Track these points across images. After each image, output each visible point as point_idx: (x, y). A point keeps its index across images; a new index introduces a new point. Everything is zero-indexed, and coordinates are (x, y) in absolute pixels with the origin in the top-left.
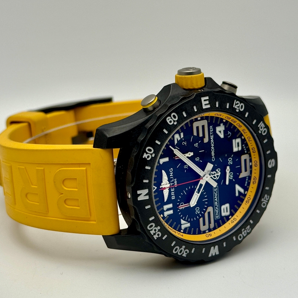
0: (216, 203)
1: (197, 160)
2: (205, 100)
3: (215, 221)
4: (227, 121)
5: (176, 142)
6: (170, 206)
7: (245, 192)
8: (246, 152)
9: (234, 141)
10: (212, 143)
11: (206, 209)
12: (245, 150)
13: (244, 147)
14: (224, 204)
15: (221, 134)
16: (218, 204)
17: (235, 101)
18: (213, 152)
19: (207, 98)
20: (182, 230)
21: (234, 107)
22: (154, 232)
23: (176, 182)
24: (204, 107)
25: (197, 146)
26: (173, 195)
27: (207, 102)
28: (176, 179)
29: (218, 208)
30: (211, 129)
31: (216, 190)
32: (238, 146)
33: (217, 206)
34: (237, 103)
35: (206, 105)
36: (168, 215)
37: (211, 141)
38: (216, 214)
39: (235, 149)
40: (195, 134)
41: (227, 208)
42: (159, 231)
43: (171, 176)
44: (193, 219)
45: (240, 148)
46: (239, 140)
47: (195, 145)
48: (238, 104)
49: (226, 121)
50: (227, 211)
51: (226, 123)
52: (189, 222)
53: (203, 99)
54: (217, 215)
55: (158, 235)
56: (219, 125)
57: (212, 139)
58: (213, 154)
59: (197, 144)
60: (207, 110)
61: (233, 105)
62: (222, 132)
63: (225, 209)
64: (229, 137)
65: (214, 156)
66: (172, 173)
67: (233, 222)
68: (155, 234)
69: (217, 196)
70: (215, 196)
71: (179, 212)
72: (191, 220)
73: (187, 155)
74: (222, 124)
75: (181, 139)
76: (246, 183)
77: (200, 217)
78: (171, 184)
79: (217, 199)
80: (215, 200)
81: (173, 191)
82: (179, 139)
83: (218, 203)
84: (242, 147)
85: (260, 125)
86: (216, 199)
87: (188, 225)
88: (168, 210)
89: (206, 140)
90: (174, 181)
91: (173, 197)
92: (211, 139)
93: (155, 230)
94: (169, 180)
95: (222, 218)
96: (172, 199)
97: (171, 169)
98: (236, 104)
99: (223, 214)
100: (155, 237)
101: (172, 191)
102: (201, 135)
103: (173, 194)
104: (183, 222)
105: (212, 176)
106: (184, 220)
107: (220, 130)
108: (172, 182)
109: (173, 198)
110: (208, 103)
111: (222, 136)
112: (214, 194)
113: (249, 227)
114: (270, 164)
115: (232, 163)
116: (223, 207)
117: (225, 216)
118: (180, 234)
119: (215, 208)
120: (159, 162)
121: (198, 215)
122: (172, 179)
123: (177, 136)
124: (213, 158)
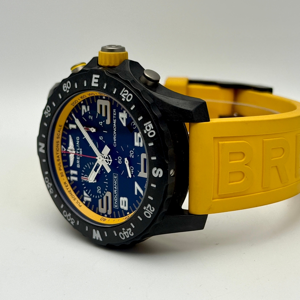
0: (115, 191)
2: (96, 78)
3: (113, 209)
5: (83, 113)
6: (75, 172)
9: (135, 134)
10: (115, 127)
11: (106, 192)
14: (123, 197)
15: (124, 122)
16: (117, 193)
17: (124, 89)
19: (98, 76)
20: (84, 201)
21: (121, 94)
23: (81, 152)
24: (93, 84)
25: (101, 125)
26: (78, 164)
28: (81, 149)
29: (117, 197)
30: (114, 113)
31: (115, 178)
32: (140, 141)
33: (116, 195)
34: (125, 91)
35: (95, 83)
36: (73, 181)
37: (114, 125)
39: (137, 144)
40: (99, 111)
41: (125, 202)
42: (52, 187)
43: (77, 144)
44: (95, 196)
45: (141, 144)
48: (126, 93)
50: (125, 206)
52: (90, 197)
53: (94, 76)
54: (116, 204)
56: (122, 112)
59: (102, 123)
61: (120, 92)
62: (125, 120)
66: (79, 142)
67: (126, 218)
68: (50, 189)
69: (116, 184)
70: (114, 184)
71: (83, 183)
72: (92, 196)
73: (90, 129)
74: (124, 112)
75: (88, 112)
76: (146, 185)
77: (100, 198)
80: (115, 187)
82: (86, 111)
83: (117, 192)
85: (148, 125)
87: (89, 199)
88: (74, 175)
89: (108, 122)
92: (114, 122)
93: (50, 185)
94: (76, 147)
95: (120, 209)
97: (78, 137)
98: (124, 92)
99: (122, 207)
100: (51, 192)
101: (77, 159)
102: (104, 115)
103: (78, 162)
104: (85, 194)
105: (105, 160)
106: (87, 193)
107: (123, 117)
109: (78, 166)
110: (97, 82)
112: (114, 182)
113: (130, 229)
114: (155, 172)
115: (133, 157)
116: (121, 199)
117: (123, 210)
118: (79, 203)
119: (114, 197)
120: (68, 126)
121: (99, 194)
122: (78, 148)
123: (84, 107)
124: (115, 143)
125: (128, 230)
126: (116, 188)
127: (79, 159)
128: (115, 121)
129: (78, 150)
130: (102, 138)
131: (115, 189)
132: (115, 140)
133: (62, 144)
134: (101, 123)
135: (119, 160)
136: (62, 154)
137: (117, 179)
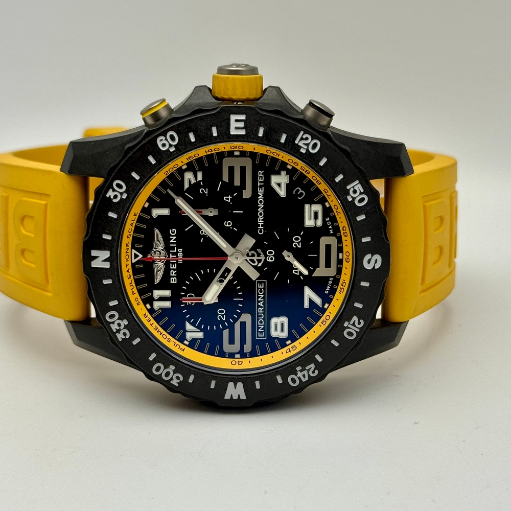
0: (260, 310)
1: (228, 226)
2: (237, 121)
3: (255, 342)
4: (294, 170)
5: (186, 186)
6: (167, 293)
7: (323, 305)
8: (331, 232)
9: (307, 207)
10: (261, 202)
11: (239, 315)
12: (331, 229)
13: (329, 223)
14: (278, 316)
15: (281, 190)
16: (264, 314)
17: (302, 133)
18: (261, 219)
19: (243, 117)
20: (187, 340)
21: (296, 142)
22: (118, 328)
23: (180, 255)
24: (233, 132)
25: (229, 201)
26: (173, 277)
27: (242, 125)
28: (181, 250)
29: (264, 319)
30: (260, 177)
31: (261, 287)
32: (316, 217)
33: (261, 316)
34: (304, 137)
35: (236, 128)
36: (160, 308)
37: (259, 198)
38: (259, 330)
39: (309, 223)
40: (225, 178)
41: (282, 324)
42: (126, 327)
43: (171, 241)
44: (212, 328)
45: (319, 223)
46: (318, 208)
47: (226, 199)
48: (307, 139)
49: (293, 167)
50: (282, 330)
51: (292, 172)
52: (202, 330)
53: (233, 118)
54: (261, 332)
55: (125, 334)
56: (278, 173)
57: (262, 195)
58: (260, 222)
59: (230, 197)
60: (237, 138)
61: (295, 139)
62: (283, 186)
63: (279, 326)
64: (299, 198)
65: (262, 226)
66: (175, 237)
67: (290, 351)
68: (118, 331)
69: (264, 298)
70: (258, 297)
71: (184, 308)
72: (206, 327)
73: (207, 212)
74: (283, 173)
75: (198, 183)
76: (328, 288)
77: (225, 328)
78: (171, 256)
79: (264, 304)
80: (259, 304)
81: (174, 270)
82: (193, 181)
83: (263, 310)
84: (324, 222)
85: (353, 187)
86: (262, 303)
87: (200, 335)
88: (162, 299)
89: (247, 194)
90: (177, 252)
91: (173, 279)
92: (259, 193)
93: (119, 325)
94: (168, 248)
95: (271, 340)
96: (171, 282)
97: (173, 230)
98: (302, 139)
99: (274, 333)
100: (120, 336)
101: (171, 268)
102: (237, 183)
103: (173, 273)
104: (189, 326)
106: (193, 324)
107: (280, 182)
108: (173, 254)
109: (173, 281)
111: (282, 193)
112: (258, 294)
113: (312, 366)
114: (369, 261)
115: (300, 247)
116: (274, 320)
117: (278, 338)
118: (178, 346)
119: (258, 319)
120: (150, 213)
121: (222, 322)
122: (173, 248)
123: (189, 176)
124: (261, 229)
125: (307, 368)
126: (262, 305)
127: (176, 268)
128: (261, 192)
129: (172, 253)
130: (229, 224)
131: (259, 306)
132: (261, 224)
133: (133, 247)
134: (228, 199)
135: (270, 256)
136: (133, 265)
137: (264, 288)
